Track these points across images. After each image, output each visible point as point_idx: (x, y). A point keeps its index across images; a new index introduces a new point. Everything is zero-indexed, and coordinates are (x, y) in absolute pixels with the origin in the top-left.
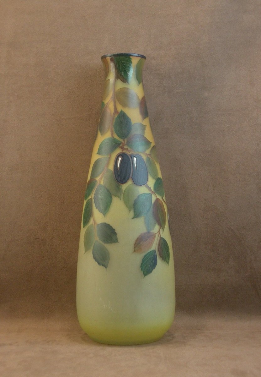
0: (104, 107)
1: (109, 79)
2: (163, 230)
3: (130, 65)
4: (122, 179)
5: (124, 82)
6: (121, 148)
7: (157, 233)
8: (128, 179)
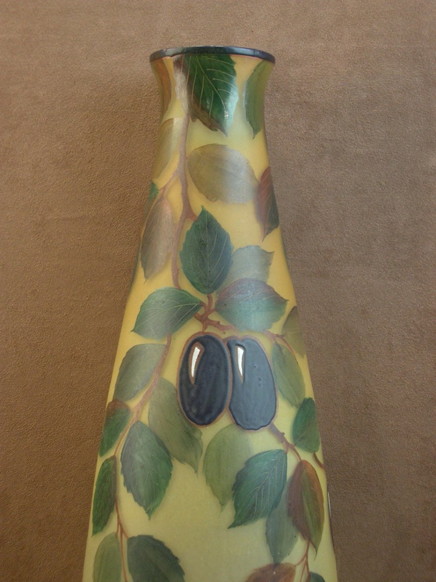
0: (155, 198)
1: (171, 120)
2: (317, 551)
3: (230, 79)
4: (203, 411)
5: (211, 129)
6: (200, 320)
7: (299, 564)
8: (220, 411)
